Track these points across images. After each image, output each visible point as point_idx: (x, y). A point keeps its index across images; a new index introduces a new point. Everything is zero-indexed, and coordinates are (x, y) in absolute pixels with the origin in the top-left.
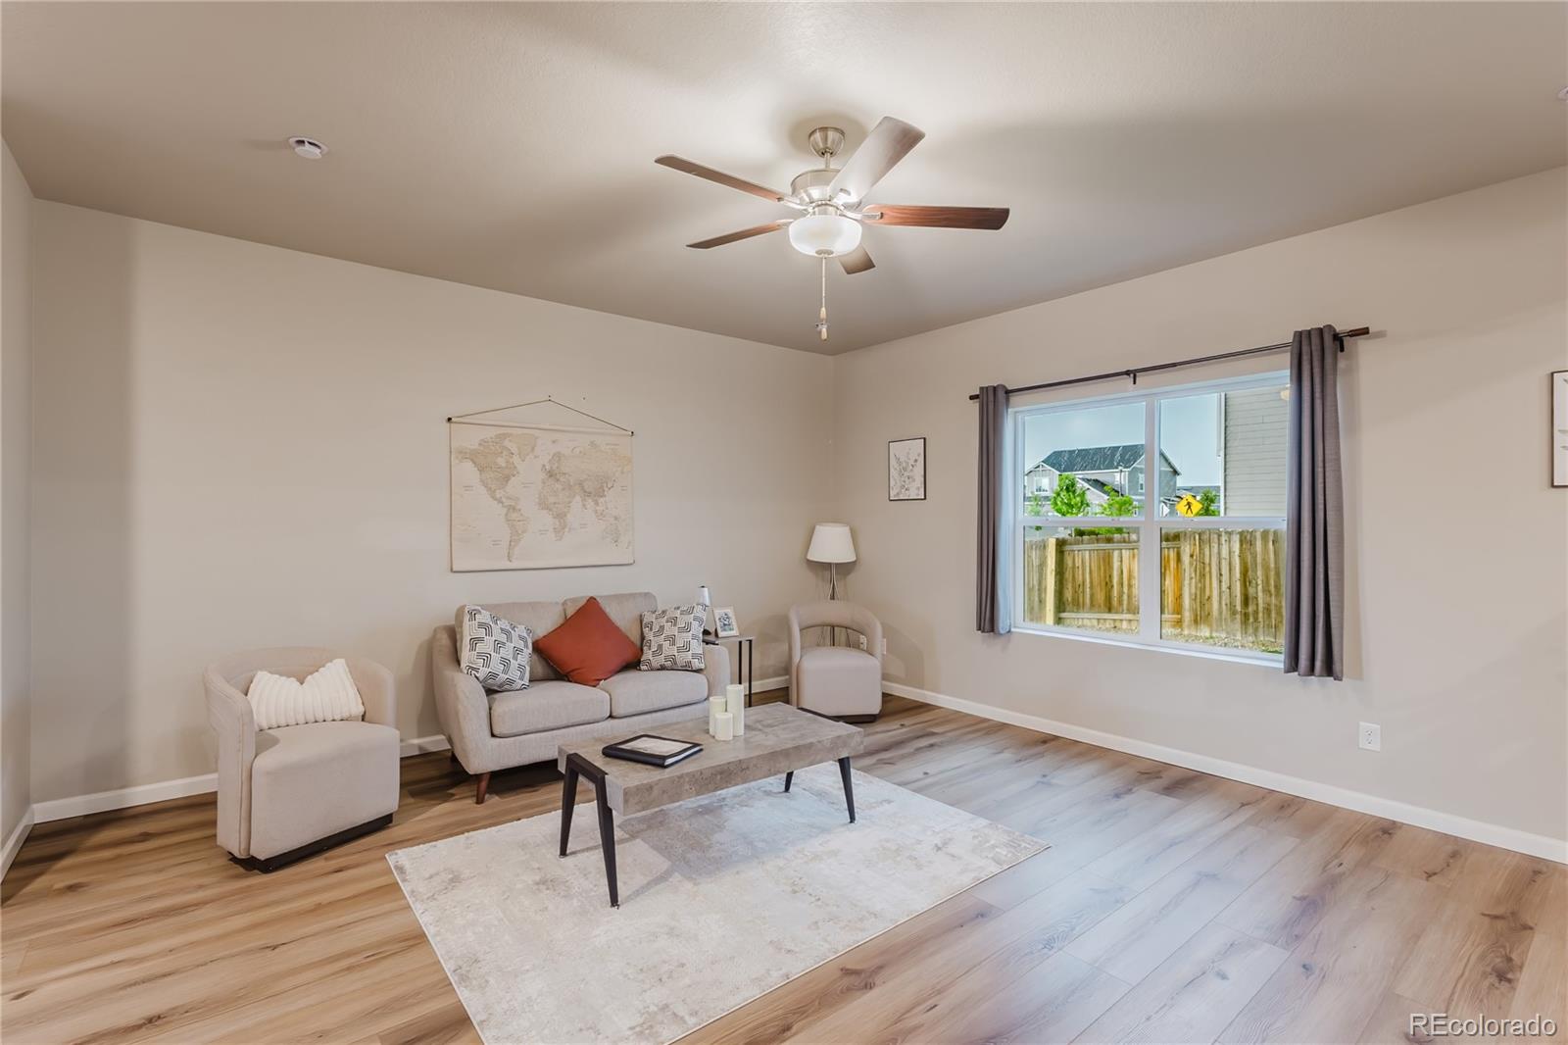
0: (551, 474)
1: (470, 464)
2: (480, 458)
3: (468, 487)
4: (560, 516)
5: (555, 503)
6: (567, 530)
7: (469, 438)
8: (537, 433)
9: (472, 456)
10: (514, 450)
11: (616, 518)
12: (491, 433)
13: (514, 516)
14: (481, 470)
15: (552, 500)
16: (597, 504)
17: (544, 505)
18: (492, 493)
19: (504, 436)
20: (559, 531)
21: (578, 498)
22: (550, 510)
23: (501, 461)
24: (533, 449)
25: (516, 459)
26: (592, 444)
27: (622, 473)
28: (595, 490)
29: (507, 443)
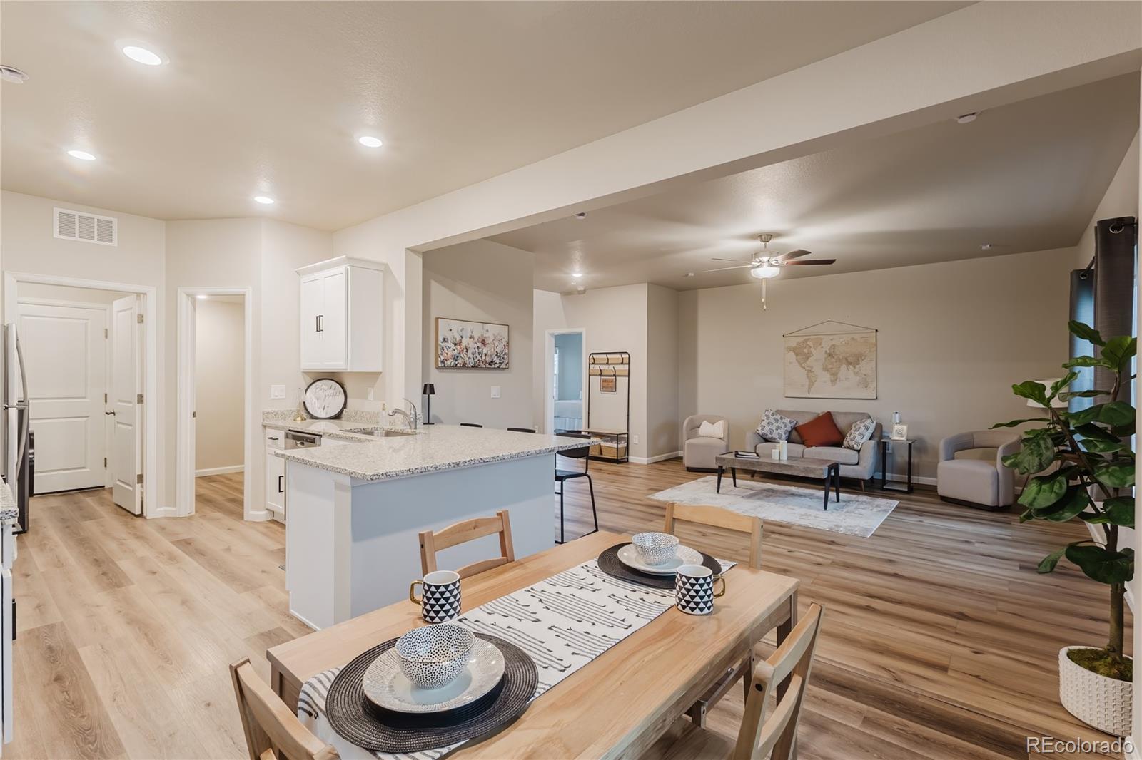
0: (830, 355)
1: (792, 353)
2: (797, 351)
3: (791, 363)
4: (834, 374)
5: (831, 368)
6: (838, 380)
7: (793, 342)
8: (822, 337)
9: (793, 350)
10: (812, 346)
11: (865, 375)
12: (801, 339)
13: (811, 374)
14: (797, 356)
15: (830, 366)
16: (855, 367)
17: (825, 369)
18: (801, 364)
19: (809, 339)
20: (834, 382)
21: (844, 367)
22: (828, 371)
23: (806, 351)
24: (820, 344)
25: (812, 350)
26: (853, 339)
27: (870, 351)
28: (854, 361)
29: (808, 343)
